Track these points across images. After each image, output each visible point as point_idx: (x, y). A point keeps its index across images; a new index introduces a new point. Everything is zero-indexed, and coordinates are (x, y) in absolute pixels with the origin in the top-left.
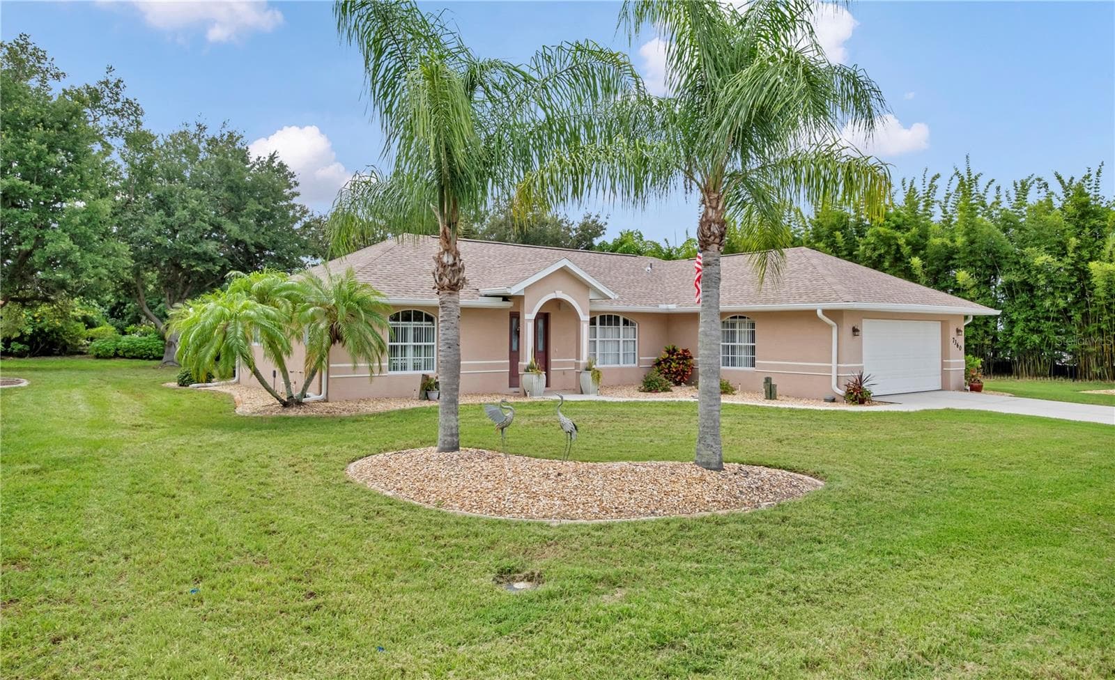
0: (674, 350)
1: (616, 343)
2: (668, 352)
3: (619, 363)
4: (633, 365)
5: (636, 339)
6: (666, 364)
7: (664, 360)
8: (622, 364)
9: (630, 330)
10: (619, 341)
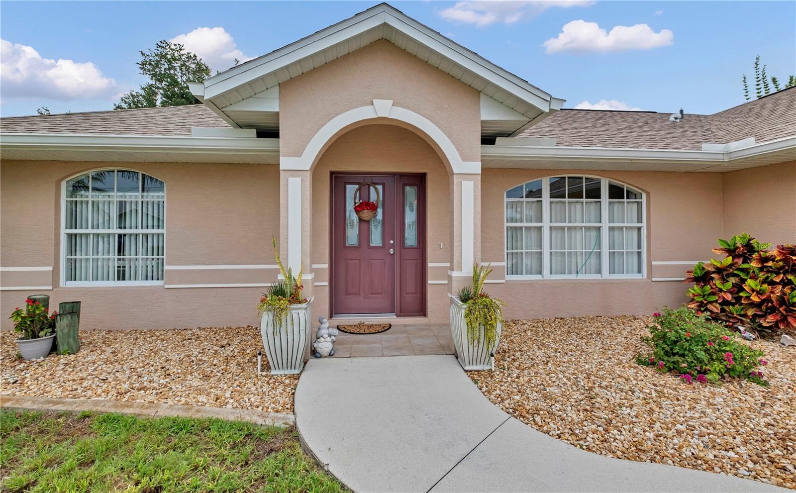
0: (749, 248)
1: (593, 234)
2: (731, 251)
3: (599, 271)
4: (638, 276)
5: (644, 225)
6: (724, 281)
7: (719, 270)
8: (606, 275)
9: (627, 207)
10: (599, 229)
